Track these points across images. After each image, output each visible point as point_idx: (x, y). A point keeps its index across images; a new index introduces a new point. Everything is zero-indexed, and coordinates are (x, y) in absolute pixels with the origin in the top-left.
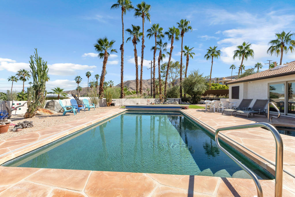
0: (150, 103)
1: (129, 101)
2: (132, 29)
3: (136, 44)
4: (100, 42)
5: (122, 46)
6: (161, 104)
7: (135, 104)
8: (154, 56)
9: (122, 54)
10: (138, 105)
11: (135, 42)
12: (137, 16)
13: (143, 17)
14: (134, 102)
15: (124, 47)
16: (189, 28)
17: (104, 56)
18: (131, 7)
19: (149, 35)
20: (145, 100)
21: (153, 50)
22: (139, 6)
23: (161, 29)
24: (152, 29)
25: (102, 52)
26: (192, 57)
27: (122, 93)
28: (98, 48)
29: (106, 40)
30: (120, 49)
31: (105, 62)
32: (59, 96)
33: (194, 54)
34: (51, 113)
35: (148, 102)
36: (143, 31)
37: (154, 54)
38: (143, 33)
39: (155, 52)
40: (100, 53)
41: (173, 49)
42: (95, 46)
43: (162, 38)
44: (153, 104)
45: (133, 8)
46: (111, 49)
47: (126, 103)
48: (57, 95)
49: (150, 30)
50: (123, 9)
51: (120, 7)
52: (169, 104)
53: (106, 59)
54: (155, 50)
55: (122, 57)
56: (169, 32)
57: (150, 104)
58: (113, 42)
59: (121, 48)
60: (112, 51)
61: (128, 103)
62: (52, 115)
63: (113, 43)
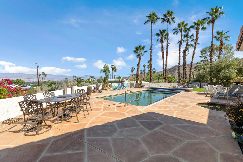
1: (155, 84)
2: (159, 33)
3: (163, 43)
4: (137, 49)
5: (151, 47)
6: (182, 87)
7: (159, 87)
8: (180, 48)
9: (151, 53)
10: (161, 87)
11: (162, 42)
12: (164, 22)
13: (168, 22)
14: (158, 85)
15: (152, 48)
16: (221, 14)
17: (139, 56)
18: (158, 18)
19: (175, 32)
20: (168, 84)
22: (165, 15)
23: (186, 25)
24: (178, 27)
25: (138, 54)
26: (228, 40)
27: (151, 79)
28: (136, 52)
29: (140, 46)
30: (150, 50)
31: (139, 60)
32: (119, 81)
34: (110, 89)
35: (170, 85)
36: (168, 32)
37: (180, 47)
41: (198, 39)
42: (134, 51)
43: (188, 32)
44: (174, 87)
45: (159, 19)
48: (119, 80)
49: (176, 28)
50: (152, 23)
51: (150, 21)
53: (140, 58)
54: (180, 44)
55: (151, 55)
56: (194, 25)
57: (172, 87)
58: (144, 46)
59: (151, 49)
60: (144, 52)
61: (154, 86)
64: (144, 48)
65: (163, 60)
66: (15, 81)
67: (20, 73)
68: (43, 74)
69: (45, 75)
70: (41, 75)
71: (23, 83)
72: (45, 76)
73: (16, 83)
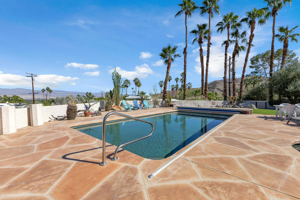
0: (216, 105)
1: (190, 103)
2: (197, 29)
3: (202, 44)
4: (164, 51)
5: (185, 49)
6: (230, 107)
7: (197, 106)
8: (226, 51)
9: (185, 57)
10: (200, 107)
11: (200, 42)
12: (204, 13)
13: (209, 12)
14: (195, 104)
15: (187, 50)
17: (168, 63)
18: (195, 7)
19: (219, 29)
20: (209, 102)
21: (225, 45)
22: (205, 3)
23: (236, 17)
24: (223, 22)
26: (296, 40)
27: (184, 95)
28: (163, 56)
29: (169, 48)
30: (183, 53)
31: (168, 68)
33: (298, 35)
34: (120, 109)
35: (213, 104)
36: (209, 28)
37: (226, 49)
38: (209, 29)
39: (227, 47)
40: (166, 60)
41: (253, 37)
42: (160, 55)
43: (238, 28)
44: (219, 107)
45: (197, 8)
46: (175, 55)
47: (186, 105)
49: (221, 22)
50: (186, 14)
51: (184, 12)
52: (240, 107)
53: (169, 65)
54: (227, 45)
55: (185, 60)
56: (247, 17)
57: (216, 107)
59: (185, 52)
60: (175, 56)
61: (189, 105)
62: (121, 110)
63: (176, 49)
64: (174, 49)
65: (202, 68)
66: (11, 99)
67: (22, 89)
68: (47, 90)
69: (51, 91)
70: (45, 90)
71: (20, 101)
72: (50, 93)
73: (12, 101)
